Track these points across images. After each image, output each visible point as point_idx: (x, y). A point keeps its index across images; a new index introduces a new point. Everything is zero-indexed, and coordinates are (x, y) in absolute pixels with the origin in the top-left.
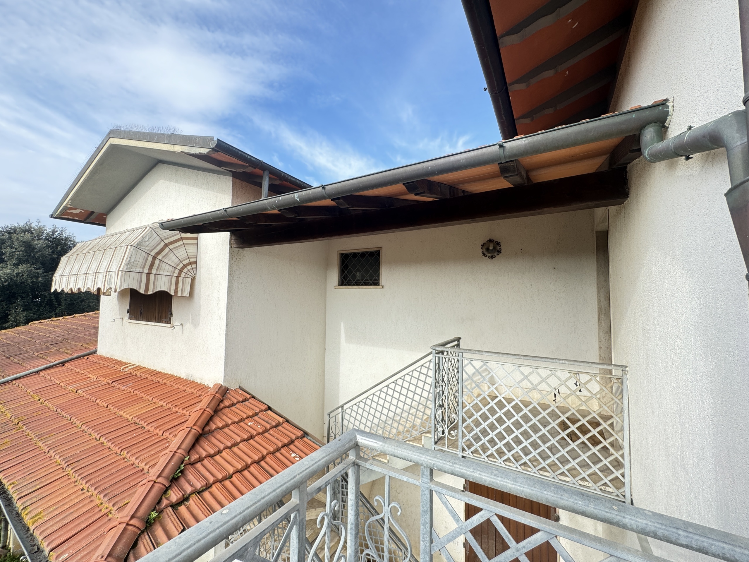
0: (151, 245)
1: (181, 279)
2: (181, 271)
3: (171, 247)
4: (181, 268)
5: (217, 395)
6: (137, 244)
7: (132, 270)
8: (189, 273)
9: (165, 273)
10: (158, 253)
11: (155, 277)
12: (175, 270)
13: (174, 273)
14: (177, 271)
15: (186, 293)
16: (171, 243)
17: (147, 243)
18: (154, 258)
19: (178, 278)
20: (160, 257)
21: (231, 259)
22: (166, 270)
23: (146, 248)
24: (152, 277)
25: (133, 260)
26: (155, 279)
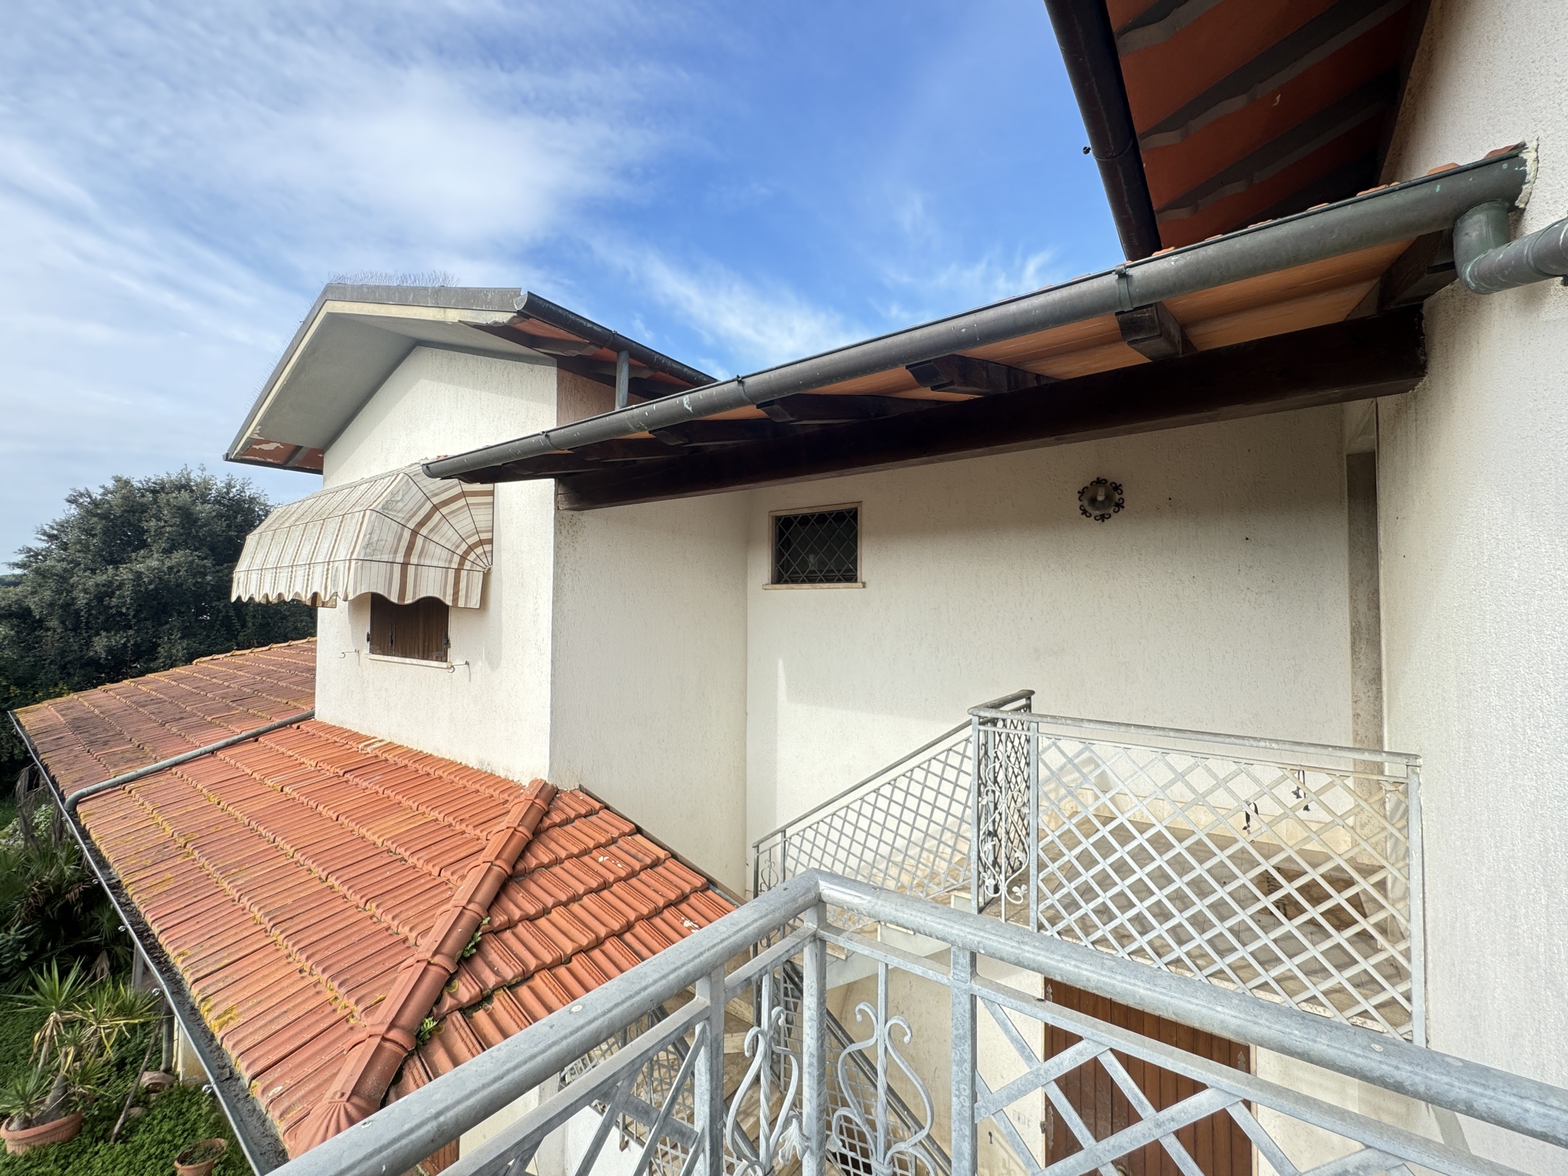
0: (407, 509)
1: (464, 573)
2: (463, 558)
3: (445, 510)
4: (465, 552)
5: (537, 801)
6: (383, 508)
7: (374, 558)
8: (478, 561)
9: (435, 563)
10: (422, 524)
11: (416, 570)
12: (452, 557)
13: (451, 562)
14: (456, 559)
15: (474, 602)
16: (445, 503)
17: (401, 505)
18: (415, 533)
19: (458, 571)
20: (424, 531)
21: (558, 532)
22: (437, 556)
23: (399, 515)
24: (411, 570)
25: (375, 538)
26: (416, 575)
